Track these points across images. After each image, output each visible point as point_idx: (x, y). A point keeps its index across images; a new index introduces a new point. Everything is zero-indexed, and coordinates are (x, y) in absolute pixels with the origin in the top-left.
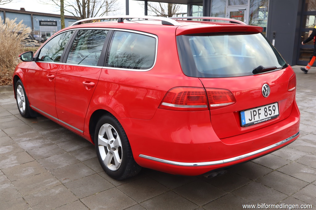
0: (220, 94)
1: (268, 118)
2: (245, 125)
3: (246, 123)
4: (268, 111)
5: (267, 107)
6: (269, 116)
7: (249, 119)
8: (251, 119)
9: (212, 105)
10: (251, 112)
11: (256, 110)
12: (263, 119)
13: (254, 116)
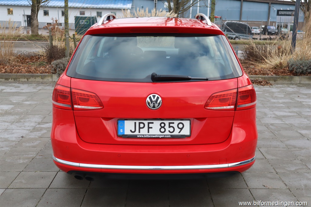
0: (85, 96)
1: (165, 135)
2: (123, 135)
3: (125, 134)
4: (167, 127)
5: (167, 122)
6: (167, 133)
7: (131, 131)
8: (133, 130)
9: (76, 106)
10: (135, 123)
11: (146, 122)
12: (155, 135)
13: (140, 128)
